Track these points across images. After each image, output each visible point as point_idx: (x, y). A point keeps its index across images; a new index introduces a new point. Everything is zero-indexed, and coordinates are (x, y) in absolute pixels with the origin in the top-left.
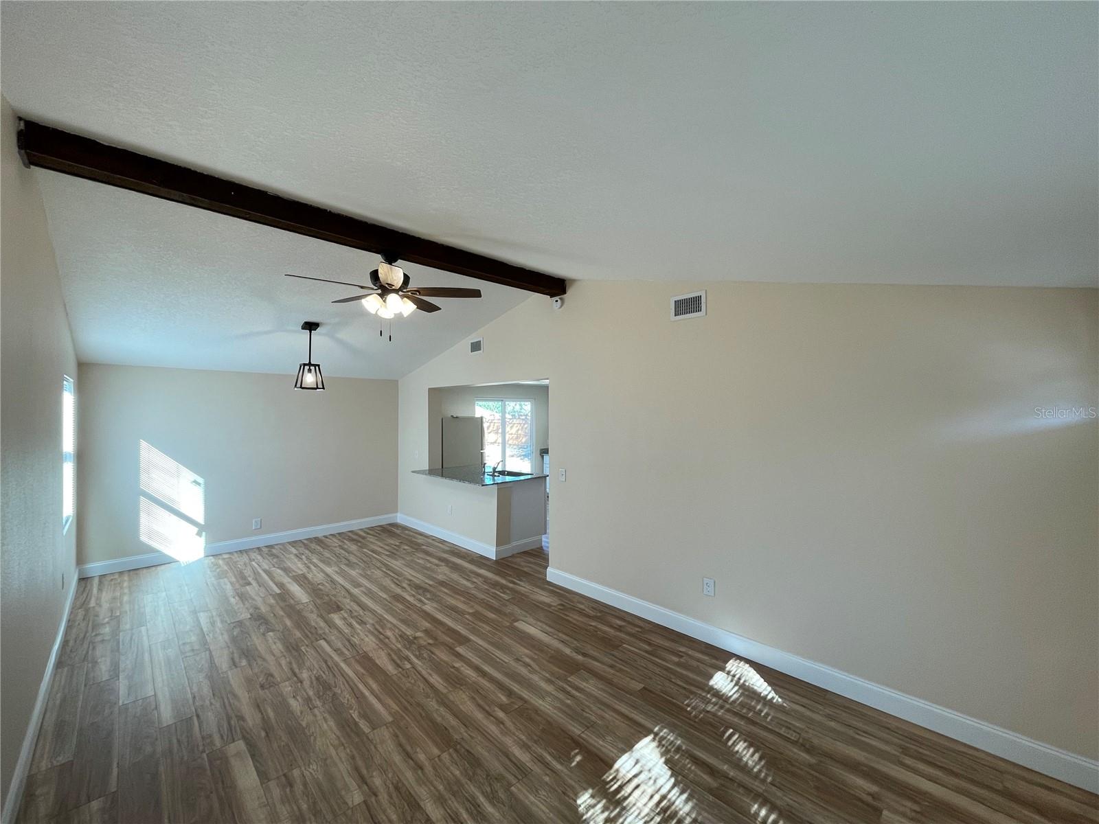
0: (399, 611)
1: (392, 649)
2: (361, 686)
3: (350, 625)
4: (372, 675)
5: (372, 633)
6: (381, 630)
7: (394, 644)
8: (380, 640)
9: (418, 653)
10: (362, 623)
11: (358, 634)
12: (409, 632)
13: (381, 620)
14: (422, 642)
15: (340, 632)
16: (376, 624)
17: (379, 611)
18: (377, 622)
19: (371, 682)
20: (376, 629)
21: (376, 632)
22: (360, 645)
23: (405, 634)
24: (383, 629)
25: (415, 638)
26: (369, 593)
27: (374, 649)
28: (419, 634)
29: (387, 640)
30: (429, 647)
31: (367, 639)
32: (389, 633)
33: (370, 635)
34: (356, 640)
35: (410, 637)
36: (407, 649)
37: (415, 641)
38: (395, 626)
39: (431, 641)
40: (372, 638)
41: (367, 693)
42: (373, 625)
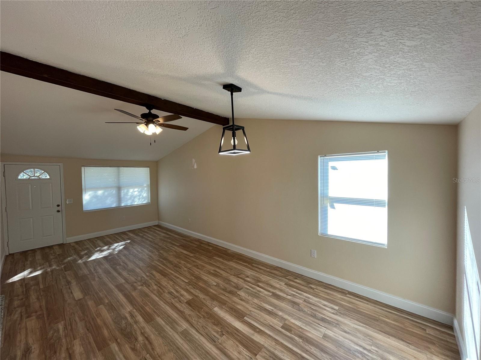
0: (149, 304)
1: (154, 279)
2: (164, 267)
3: (177, 291)
4: (161, 270)
5: (164, 287)
6: (159, 289)
7: (153, 281)
8: (159, 283)
9: (143, 278)
10: (170, 293)
11: (171, 286)
12: (145, 289)
13: (160, 295)
14: (139, 284)
15: (180, 287)
16: (163, 293)
17: (162, 303)
18: (162, 294)
19: (161, 268)
20: (162, 289)
21: (162, 287)
22: (168, 280)
23: (147, 287)
24: (158, 289)
25: (142, 285)
26: (172, 323)
27: (161, 279)
28: (140, 288)
29: (156, 283)
30: (136, 281)
31: (166, 284)
32: (155, 287)
33: (165, 286)
34: (171, 283)
35: (144, 285)
36: (147, 280)
37: (142, 284)
38: (152, 292)
39: (135, 284)
40: (164, 285)
41: (162, 266)
42: (164, 292)
